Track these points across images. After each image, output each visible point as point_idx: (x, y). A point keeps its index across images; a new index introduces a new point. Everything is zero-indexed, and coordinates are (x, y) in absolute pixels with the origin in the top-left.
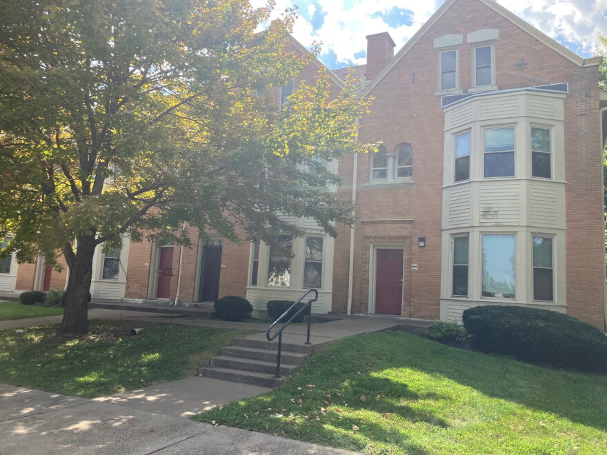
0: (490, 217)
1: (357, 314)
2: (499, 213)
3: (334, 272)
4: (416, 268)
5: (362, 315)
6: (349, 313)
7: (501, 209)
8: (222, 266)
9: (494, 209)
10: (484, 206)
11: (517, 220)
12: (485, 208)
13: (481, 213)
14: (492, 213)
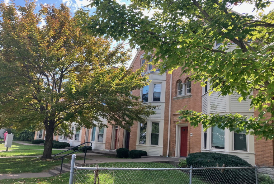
0: (214, 109)
1: (171, 157)
2: (218, 107)
3: (164, 138)
4: (192, 135)
5: (172, 157)
6: (167, 156)
7: (219, 104)
8: (130, 136)
9: (216, 105)
10: (211, 104)
11: (225, 110)
12: (212, 105)
13: (211, 107)
14: (215, 107)
